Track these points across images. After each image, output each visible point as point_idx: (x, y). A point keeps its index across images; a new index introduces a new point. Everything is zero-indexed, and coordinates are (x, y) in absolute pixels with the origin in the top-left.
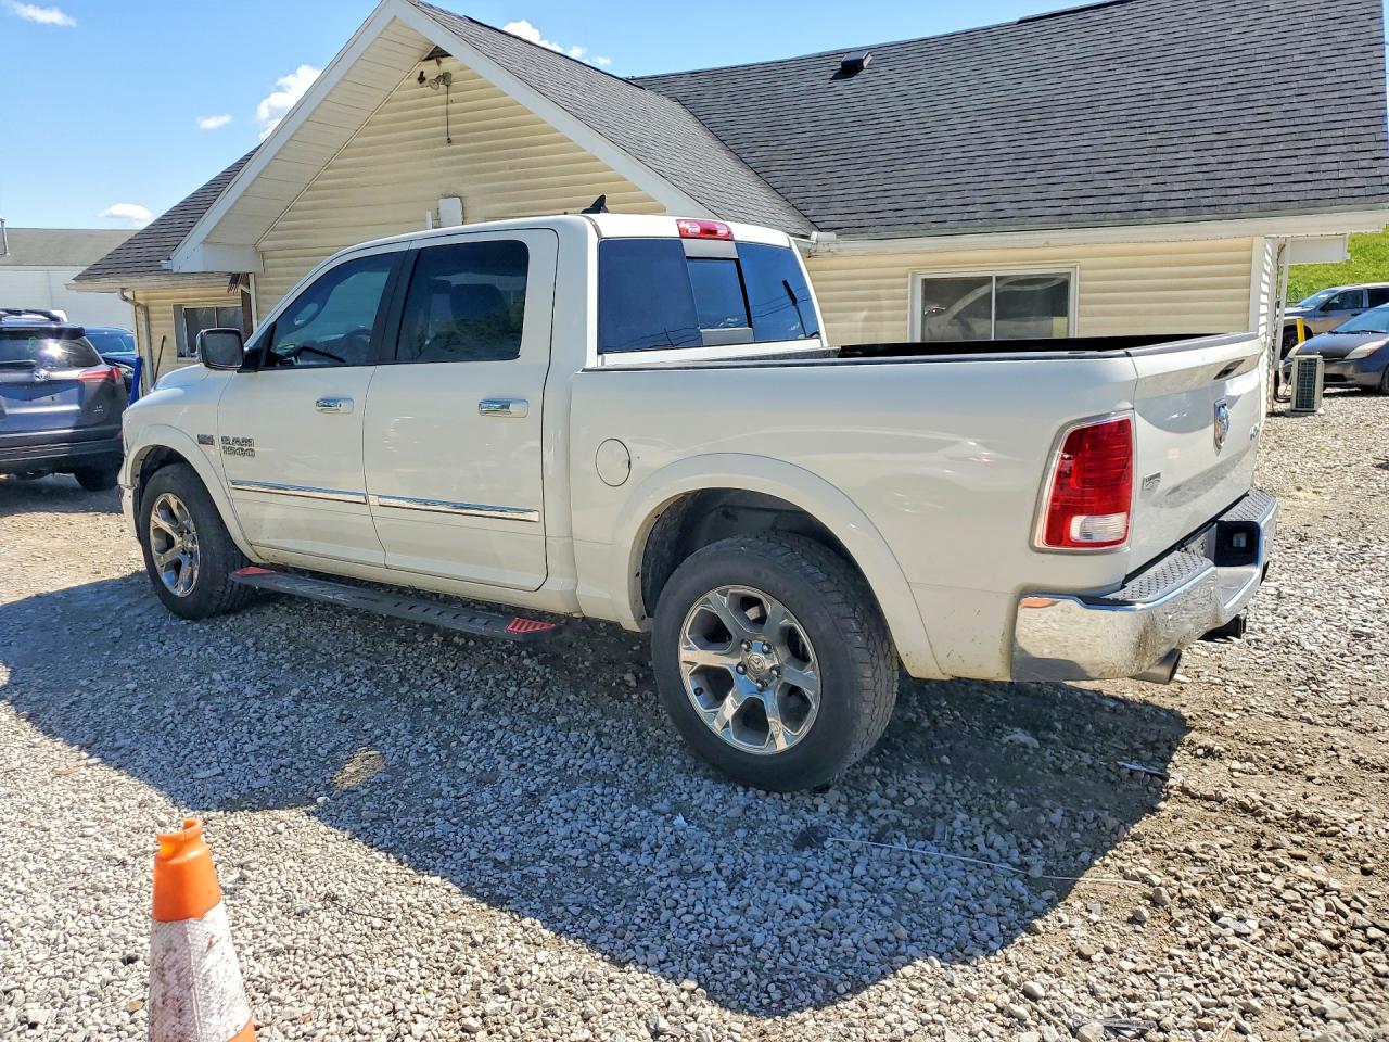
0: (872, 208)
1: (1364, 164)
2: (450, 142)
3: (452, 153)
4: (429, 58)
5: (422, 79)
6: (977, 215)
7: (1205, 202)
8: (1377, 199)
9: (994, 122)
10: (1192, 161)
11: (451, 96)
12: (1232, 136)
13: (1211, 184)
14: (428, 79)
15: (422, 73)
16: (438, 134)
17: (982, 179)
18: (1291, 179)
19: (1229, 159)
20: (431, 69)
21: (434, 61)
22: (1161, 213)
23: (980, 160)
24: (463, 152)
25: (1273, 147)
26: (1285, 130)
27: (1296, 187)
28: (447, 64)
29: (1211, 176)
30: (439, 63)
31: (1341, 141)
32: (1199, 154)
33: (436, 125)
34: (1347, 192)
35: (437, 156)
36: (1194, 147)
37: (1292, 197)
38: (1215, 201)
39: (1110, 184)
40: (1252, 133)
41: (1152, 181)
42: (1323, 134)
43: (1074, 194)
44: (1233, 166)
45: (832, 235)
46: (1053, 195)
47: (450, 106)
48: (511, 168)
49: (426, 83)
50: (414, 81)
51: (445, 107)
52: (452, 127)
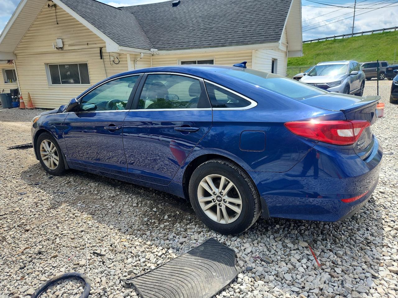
0: (168, 43)
1: (277, 31)
2: (58, 24)
3: (59, 27)
5: (49, 6)
6: (191, 45)
7: (241, 41)
8: (277, 40)
9: (202, 20)
10: (242, 30)
11: (57, 11)
12: (252, 24)
13: (243, 36)
15: (49, 4)
16: (54, 22)
17: (195, 35)
18: (261, 35)
19: (249, 30)
20: (51, 3)
21: (51, 1)
22: (231, 44)
23: (196, 30)
24: (62, 26)
25: (259, 27)
26: (264, 22)
27: (261, 37)
29: (244, 34)
31: (275, 25)
32: (244, 28)
33: (54, 19)
34: (271, 38)
35: (55, 27)
36: (243, 27)
37: (259, 39)
38: (243, 41)
39: (222, 36)
40: (257, 23)
41: (231, 35)
42: (271, 23)
43: (213, 39)
44: (250, 32)
45: (156, 50)
46: (209, 39)
47: (57, 14)
48: (74, 31)
50: (47, 7)
51: (55, 14)
52: (58, 19)
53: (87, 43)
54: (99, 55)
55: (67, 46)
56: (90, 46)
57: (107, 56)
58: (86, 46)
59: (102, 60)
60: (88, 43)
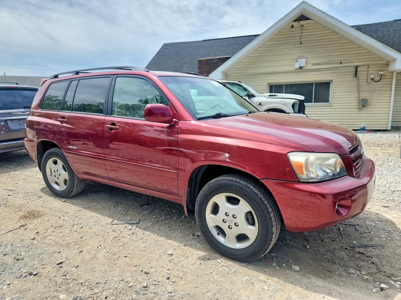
2: (301, 44)
3: (302, 47)
4: (295, 21)
5: (292, 27)
14: (295, 27)
15: (293, 25)
16: (297, 42)
20: (296, 24)
21: (297, 22)
24: (306, 46)
28: (302, 22)
30: (299, 22)
33: (297, 39)
35: (296, 47)
47: (302, 34)
49: (293, 28)
50: (290, 27)
51: (300, 34)
52: (302, 40)
53: (340, 62)
54: (354, 73)
55: (310, 65)
56: (342, 65)
57: (364, 74)
58: (339, 65)
59: (356, 78)
60: (342, 62)
